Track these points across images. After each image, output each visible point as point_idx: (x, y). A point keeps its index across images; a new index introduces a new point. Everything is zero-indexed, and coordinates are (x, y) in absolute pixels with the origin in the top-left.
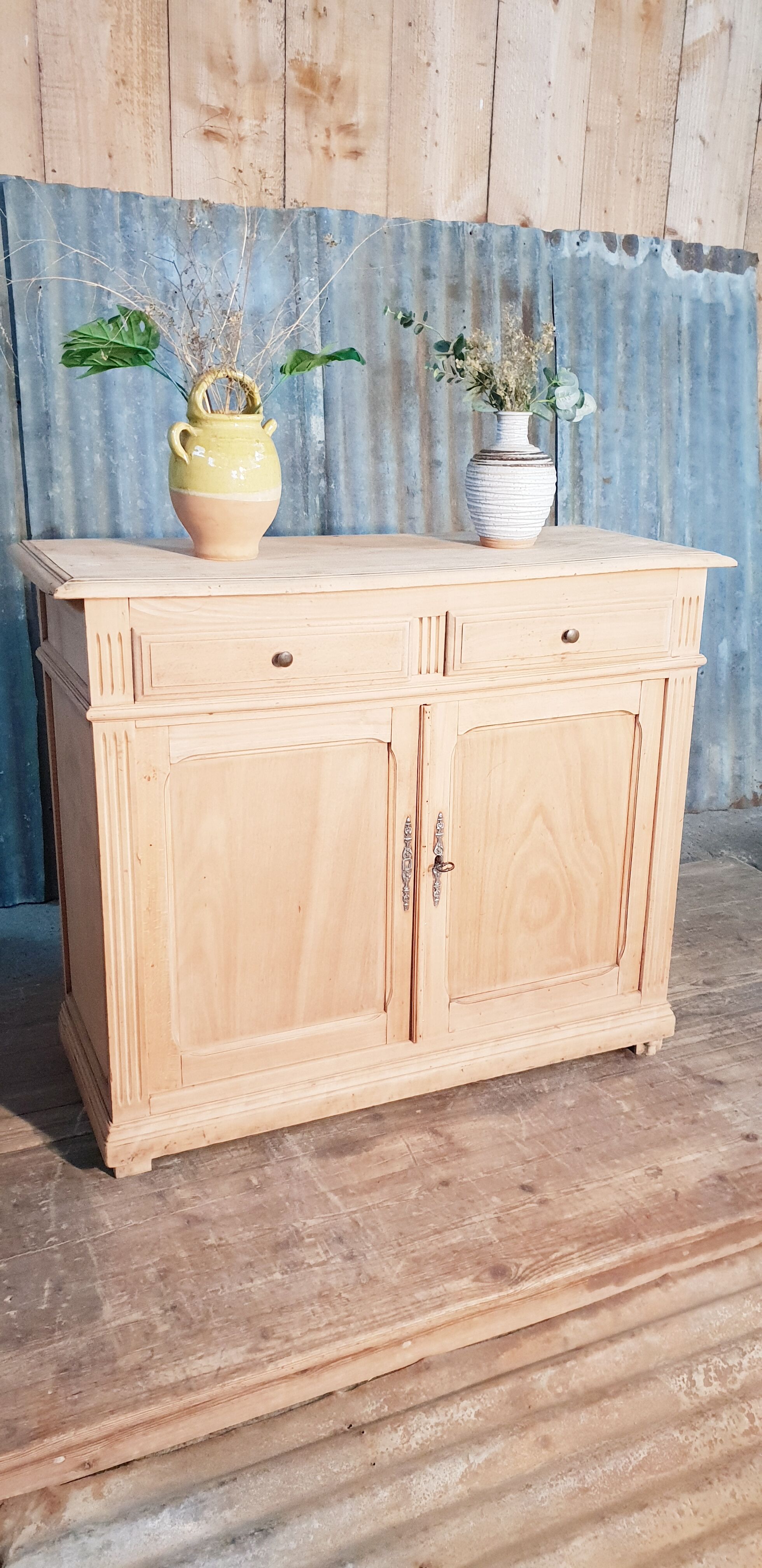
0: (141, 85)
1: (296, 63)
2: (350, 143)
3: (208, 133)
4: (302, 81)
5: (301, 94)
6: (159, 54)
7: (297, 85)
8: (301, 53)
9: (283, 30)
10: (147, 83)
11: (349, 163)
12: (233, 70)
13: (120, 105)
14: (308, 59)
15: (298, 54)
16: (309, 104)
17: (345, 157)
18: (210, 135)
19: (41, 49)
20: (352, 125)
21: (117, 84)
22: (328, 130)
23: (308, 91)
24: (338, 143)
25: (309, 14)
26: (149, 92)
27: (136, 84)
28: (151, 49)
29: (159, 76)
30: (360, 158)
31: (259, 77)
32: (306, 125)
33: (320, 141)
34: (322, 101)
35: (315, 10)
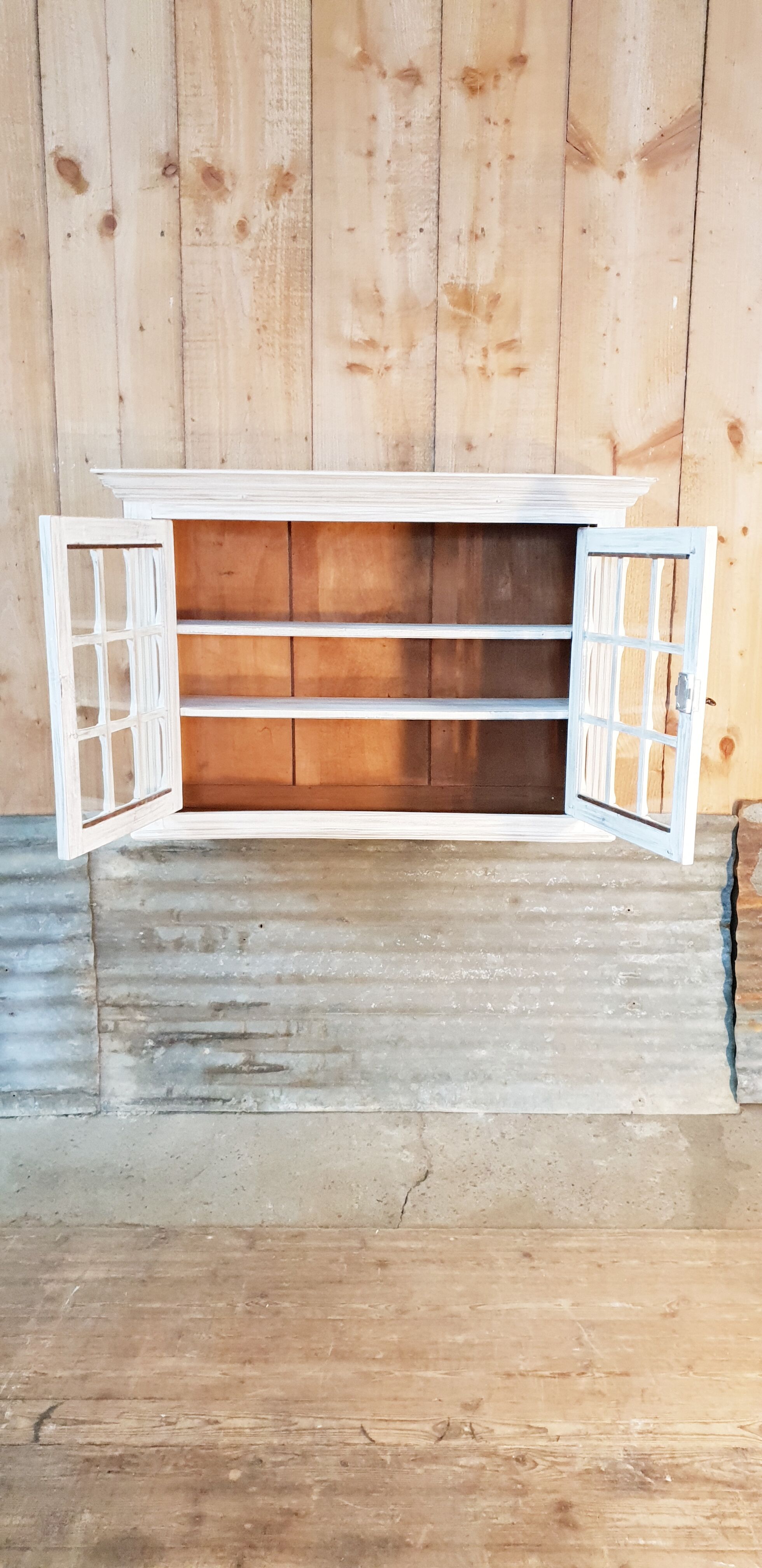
0: (283, 328)
1: (450, 288)
2: (511, 359)
3: (351, 367)
4: (455, 304)
5: (455, 317)
6: (302, 297)
7: (451, 308)
8: (455, 276)
9: (435, 257)
10: (288, 326)
11: (511, 381)
12: (380, 302)
13: (261, 350)
14: (462, 281)
15: (452, 278)
16: (463, 326)
17: (506, 374)
18: (354, 368)
19: (185, 309)
20: (514, 341)
21: (258, 330)
22: (485, 351)
23: (464, 313)
24: (498, 361)
25: (464, 237)
26: (290, 334)
27: (278, 328)
28: (294, 293)
29: (301, 318)
30: (522, 375)
31: (408, 306)
32: (461, 347)
33: (476, 362)
34: (479, 320)
35: (472, 232)
